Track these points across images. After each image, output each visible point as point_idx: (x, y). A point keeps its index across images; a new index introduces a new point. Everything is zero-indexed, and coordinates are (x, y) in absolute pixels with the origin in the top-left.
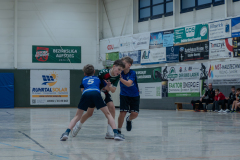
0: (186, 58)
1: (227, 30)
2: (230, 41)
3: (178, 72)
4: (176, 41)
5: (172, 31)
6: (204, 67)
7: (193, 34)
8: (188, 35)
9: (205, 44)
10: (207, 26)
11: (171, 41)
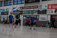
0: (4, 14)
1: (12, 10)
2: (12, 12)
3: (3, 17)
4: (3, 11)
5: (2, 9)
6: (7, 16)
7: (6, 10)
8: (5, 10)
9: (8, 12)
10: (8, 9)
11: (2, 11)
